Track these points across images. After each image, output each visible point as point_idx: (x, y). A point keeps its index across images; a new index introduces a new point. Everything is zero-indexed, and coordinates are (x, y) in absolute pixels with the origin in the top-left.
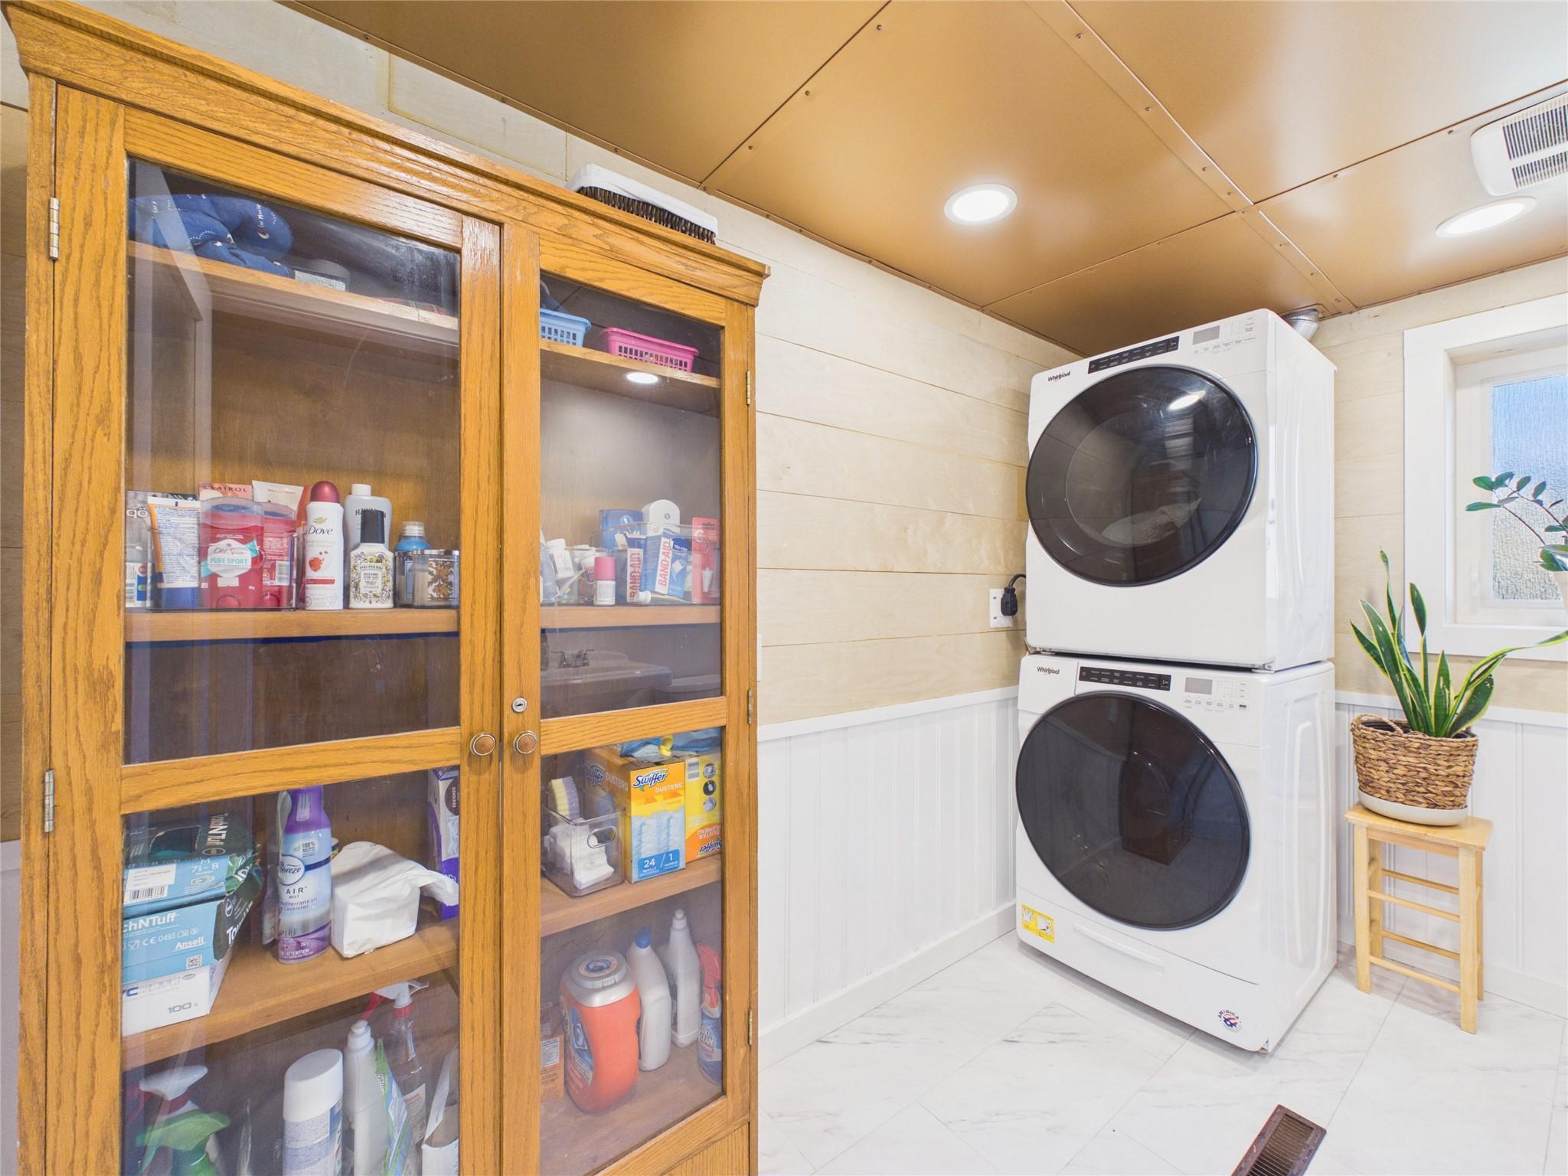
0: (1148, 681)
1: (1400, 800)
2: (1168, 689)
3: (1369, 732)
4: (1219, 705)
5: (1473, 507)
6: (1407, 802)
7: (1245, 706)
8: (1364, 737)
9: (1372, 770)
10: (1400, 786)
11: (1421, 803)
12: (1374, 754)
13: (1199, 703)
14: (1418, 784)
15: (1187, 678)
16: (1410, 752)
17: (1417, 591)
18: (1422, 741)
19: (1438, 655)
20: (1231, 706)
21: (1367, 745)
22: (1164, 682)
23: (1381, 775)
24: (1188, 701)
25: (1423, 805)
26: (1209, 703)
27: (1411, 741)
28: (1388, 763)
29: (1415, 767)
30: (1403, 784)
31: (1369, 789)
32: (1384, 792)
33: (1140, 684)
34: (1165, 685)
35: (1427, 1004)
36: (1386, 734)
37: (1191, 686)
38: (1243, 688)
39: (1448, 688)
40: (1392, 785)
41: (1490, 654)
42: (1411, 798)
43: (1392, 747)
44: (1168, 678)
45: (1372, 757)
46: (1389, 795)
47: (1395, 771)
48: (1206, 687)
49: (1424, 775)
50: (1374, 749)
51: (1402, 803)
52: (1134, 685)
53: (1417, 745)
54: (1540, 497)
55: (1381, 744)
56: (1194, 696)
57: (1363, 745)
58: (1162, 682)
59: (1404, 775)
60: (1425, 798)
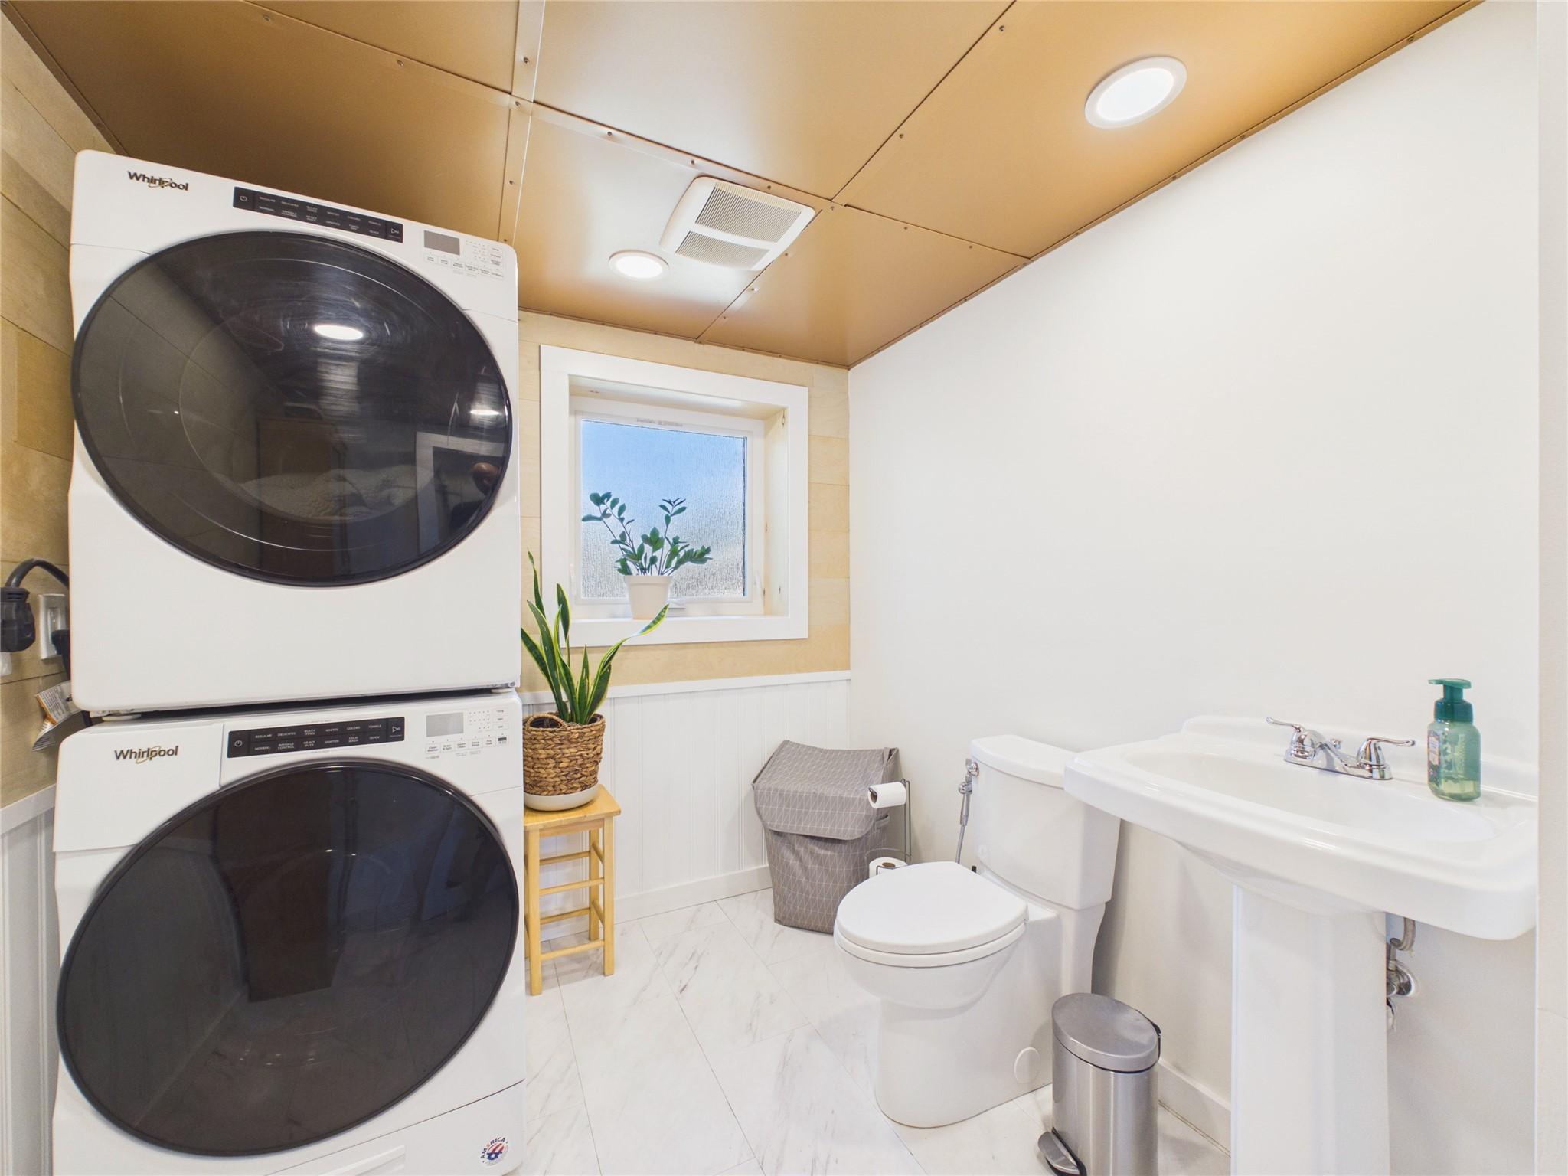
0: (366, 732)
1: (563, 791)
2: (402, 738)
3: (539, 732)
4: (475, 744)
5: (587, 519)
6: (568, 792)
7: (504, 739)
8: (535, 739)
9: (541, 770)
10: (564, 778)
11: (577, 788)
12: (543, 754)
13: (448, 748)
14: (576, 772)
15: (428, 717)
16: (572, 743)
17: (562, 592)
18: (580, 731)
19: (583, 648)
20: (489, 743)
21: (538, 746)
22: (394, 729)
23: (549, 774)
24: (433, 749)
25: (579, 790)
26: (461, 746)
27: (572, 733)
28: (555, 759)
29: (575, 756)
30: (566, 775)
31: (537, 789)
32: (550, 788)
33: (355, 739)
34: (397, 732)
35: (573, 971)
36: (555, 731)
37: (435, 727)
38: (501, 715)
39: (588, 678)
40: (557, 779)
41: (614, 644)
42: (571, 786)
43: (559, 742)
44: (400, 722)
45: (542, 757)
46: (556, 790)
47: (561, 765)
48: (454, 725)
49: (580, 762)
50: (544, 749)
51: (564, 793)
52: (344, 743)
53: (577, 735)
54: (622, 516)
55: (550, 742)
56: (439, 740)
57: (533, 747)
58: (392, 730)
59: (567, 767)
60: (580, 783)
